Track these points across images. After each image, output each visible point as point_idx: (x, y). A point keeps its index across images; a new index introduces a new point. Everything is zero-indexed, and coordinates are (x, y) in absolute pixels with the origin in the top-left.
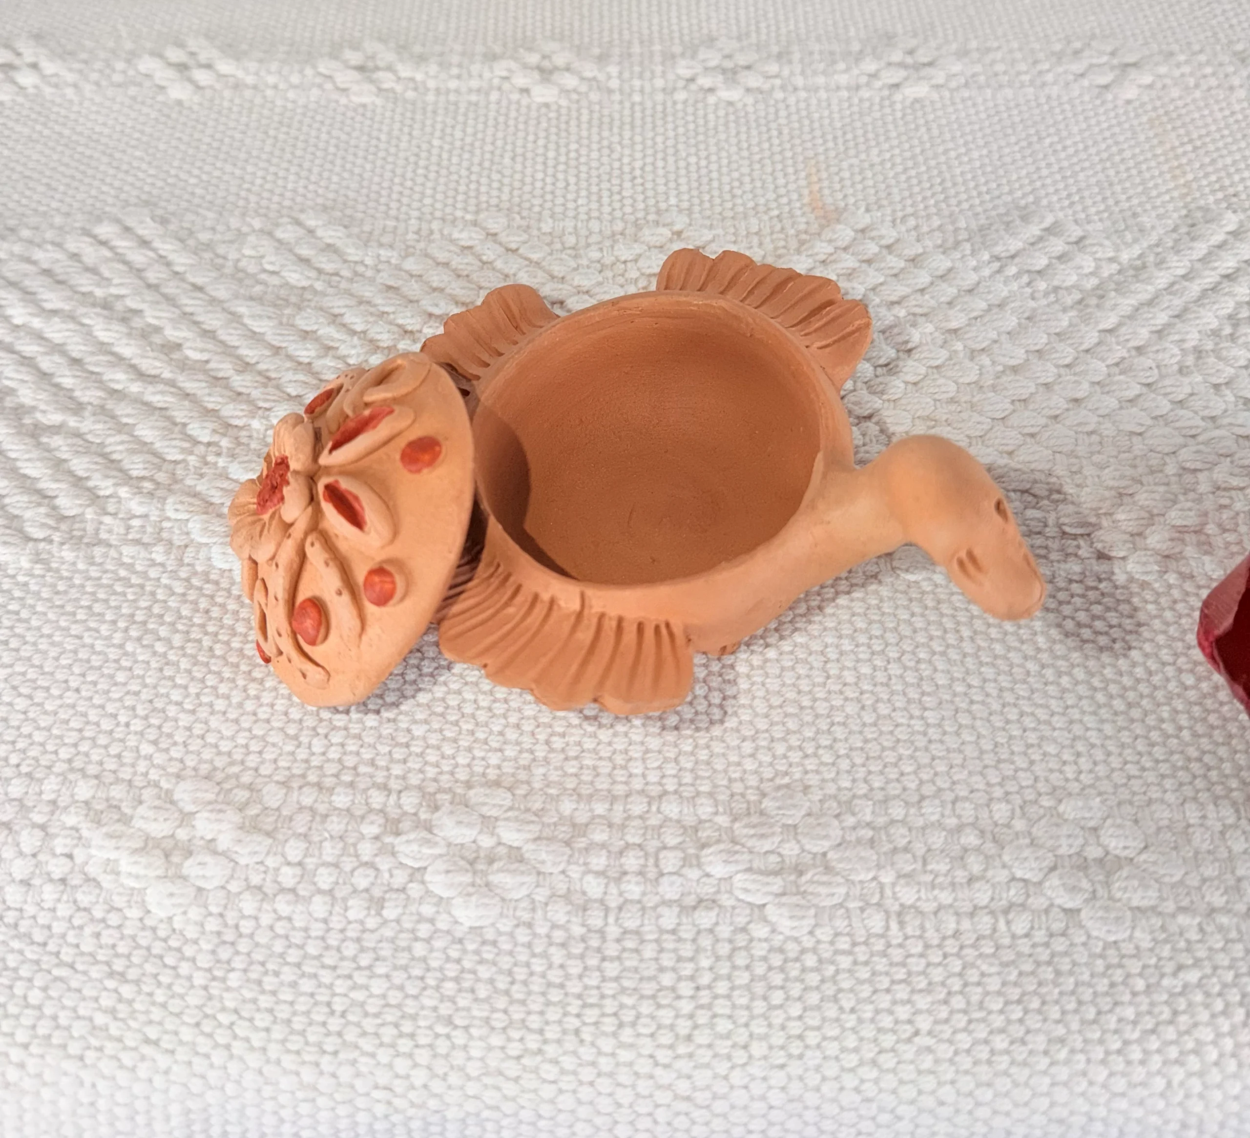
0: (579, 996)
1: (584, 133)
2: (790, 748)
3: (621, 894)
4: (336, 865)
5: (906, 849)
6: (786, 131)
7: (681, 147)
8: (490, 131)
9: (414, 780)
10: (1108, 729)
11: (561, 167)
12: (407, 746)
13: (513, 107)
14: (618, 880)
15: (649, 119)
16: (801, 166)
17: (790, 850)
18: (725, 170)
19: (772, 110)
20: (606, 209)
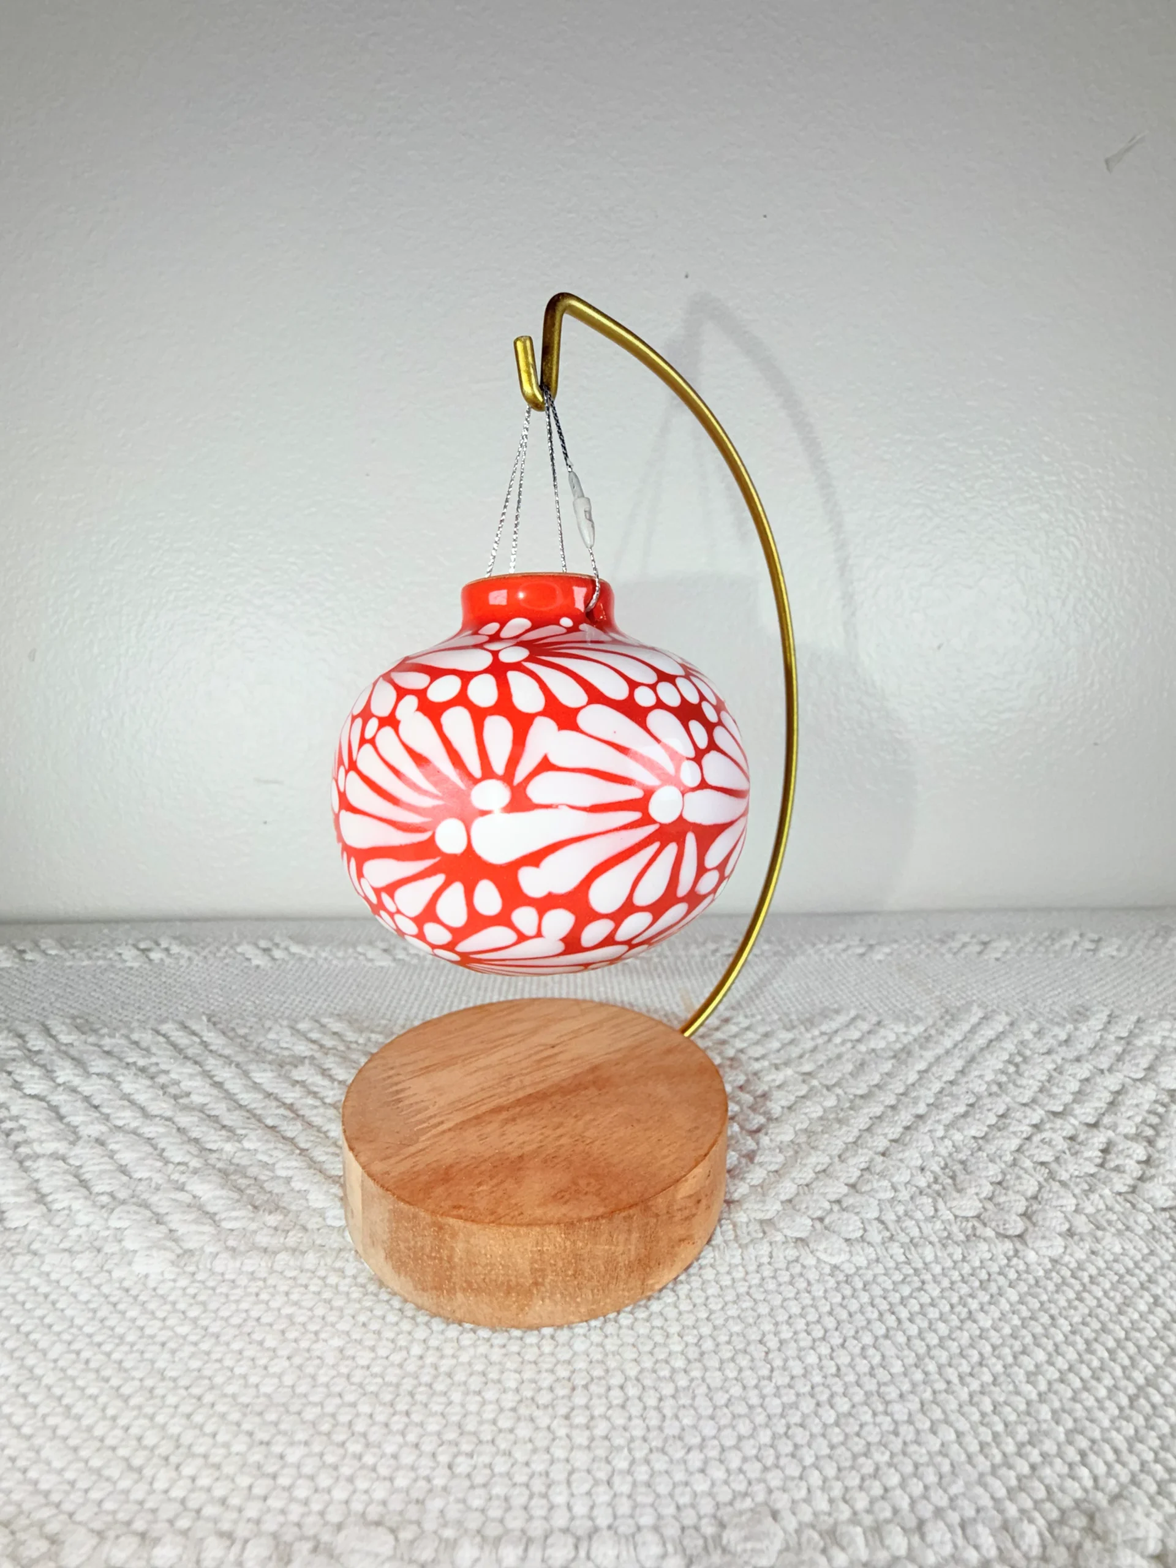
2: (746, 1459)
9: (271, 1523)
12: (275, 1476)
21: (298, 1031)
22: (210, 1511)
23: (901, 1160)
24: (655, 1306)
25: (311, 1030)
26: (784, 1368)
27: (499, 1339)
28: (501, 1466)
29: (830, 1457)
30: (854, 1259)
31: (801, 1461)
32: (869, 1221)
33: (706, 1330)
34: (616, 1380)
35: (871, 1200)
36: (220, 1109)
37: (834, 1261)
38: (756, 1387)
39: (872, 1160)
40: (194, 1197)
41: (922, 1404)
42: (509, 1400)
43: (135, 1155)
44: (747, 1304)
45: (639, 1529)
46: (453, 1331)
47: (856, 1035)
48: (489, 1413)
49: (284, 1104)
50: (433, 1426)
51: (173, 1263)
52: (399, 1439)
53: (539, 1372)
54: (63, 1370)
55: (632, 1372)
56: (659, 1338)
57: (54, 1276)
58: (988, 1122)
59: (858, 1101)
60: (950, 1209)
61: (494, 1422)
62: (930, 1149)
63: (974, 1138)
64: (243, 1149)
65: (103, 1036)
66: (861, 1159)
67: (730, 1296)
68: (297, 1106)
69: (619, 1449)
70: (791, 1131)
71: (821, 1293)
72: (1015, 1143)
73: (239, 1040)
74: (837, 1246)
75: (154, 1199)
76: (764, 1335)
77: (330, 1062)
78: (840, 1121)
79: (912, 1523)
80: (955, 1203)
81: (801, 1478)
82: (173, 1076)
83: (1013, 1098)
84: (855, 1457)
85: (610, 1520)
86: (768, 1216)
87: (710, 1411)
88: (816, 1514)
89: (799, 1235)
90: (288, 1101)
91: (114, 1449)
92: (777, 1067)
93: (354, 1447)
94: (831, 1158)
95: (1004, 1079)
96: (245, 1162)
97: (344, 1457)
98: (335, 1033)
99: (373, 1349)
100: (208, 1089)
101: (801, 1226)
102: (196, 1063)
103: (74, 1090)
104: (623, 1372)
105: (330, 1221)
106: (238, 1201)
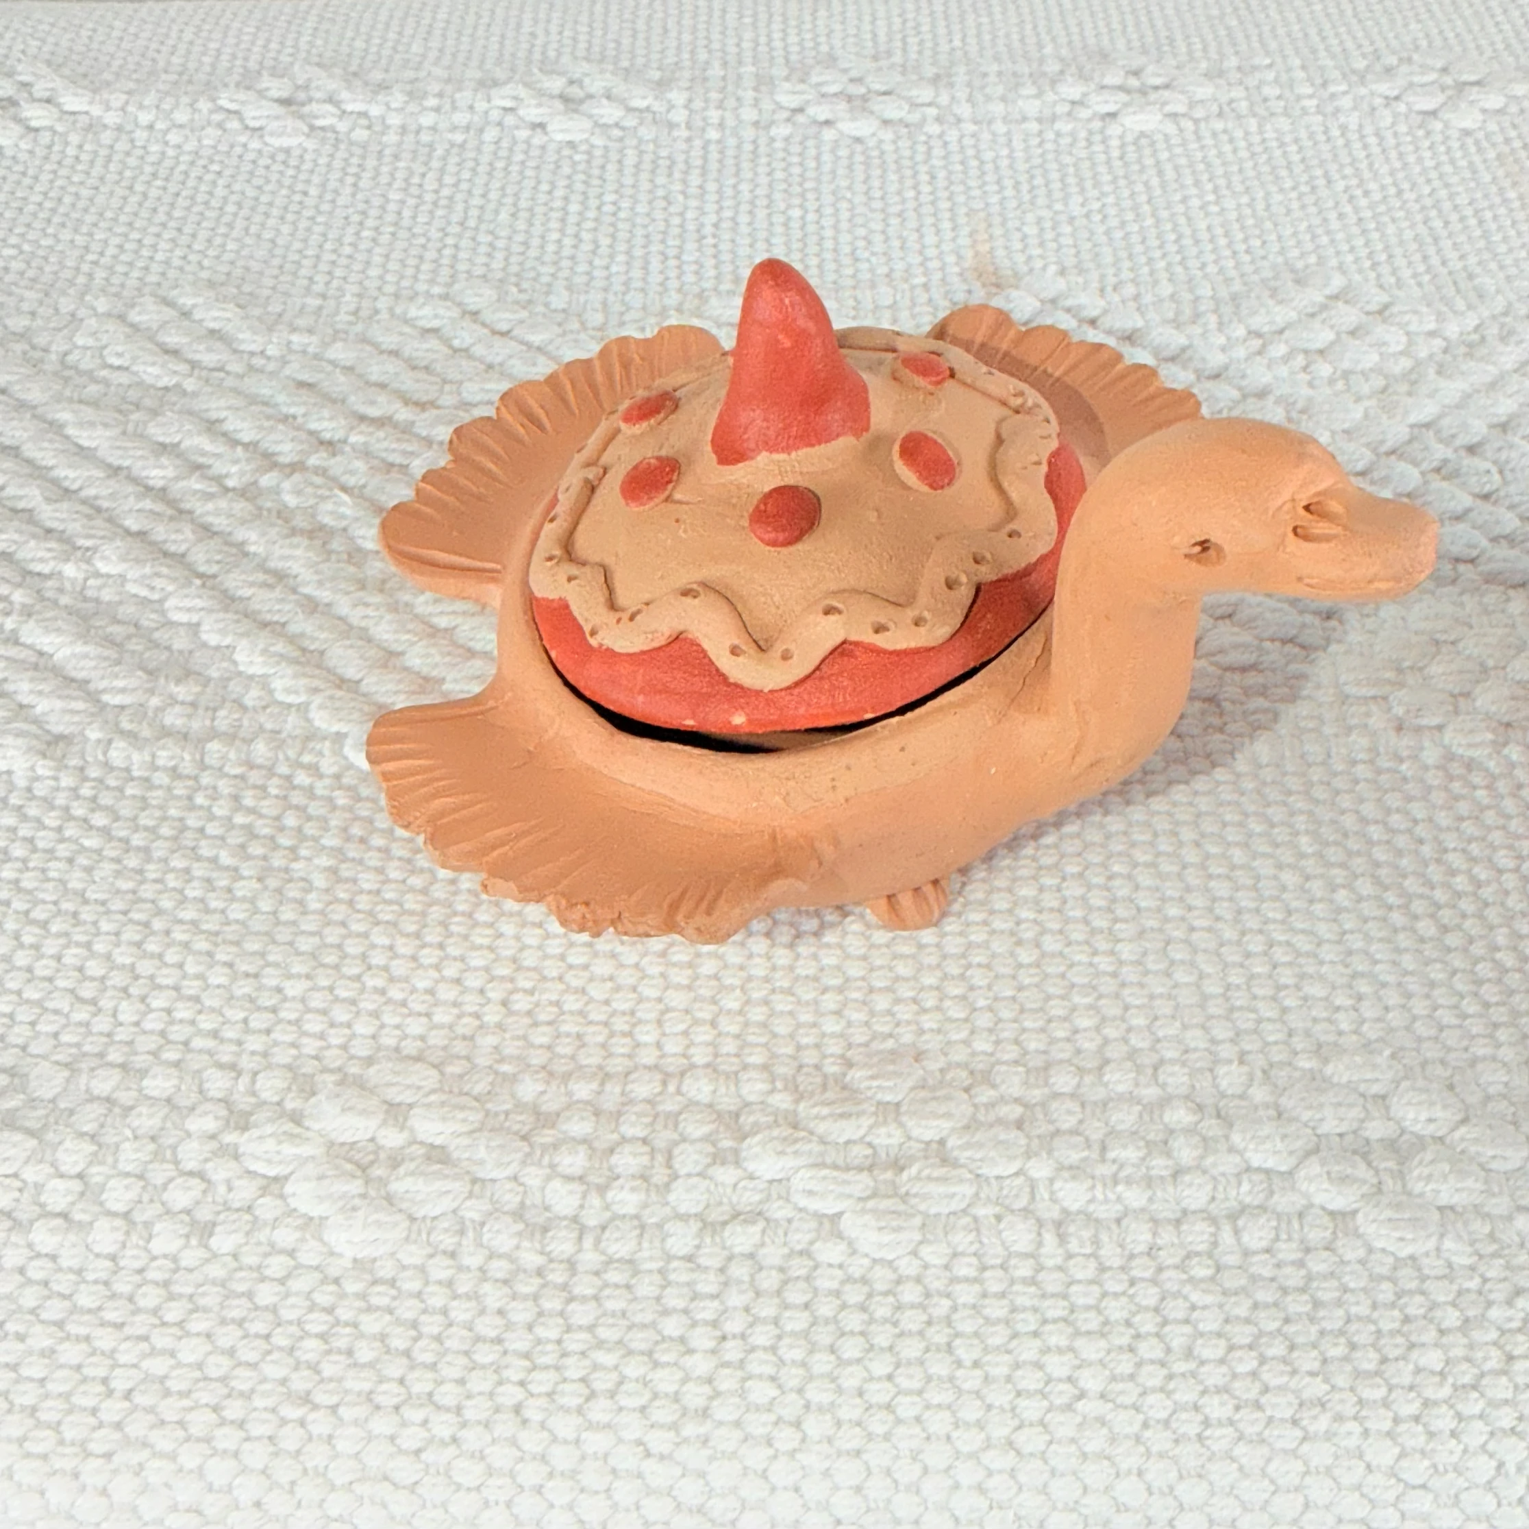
0: (527, 1356)
1: (628, 181)
2: (898, 1001)
3: (607, 1207)
4: (141, 1177)
5: (1075, 1132)
6: (942, 174)
7: (778, 196)
8: (480, 180)
9: (283, 1056)
10: (1408, 962)
11: (589, 225)
12: (274, 1010)
13: (521, 147)
14: (602, 1190)
15: (730, 162)
16: (962, 220)
17: (888, 1138)
18: (844, 225)
19: (921, 148)
20: (655, 278)
21: (134, 327)
22: (199, 1043)
25: (162, 325)
28: (572, 1004)
36: (31, 495)
40: (40, 656)
45: (744, 1068)
50: (478, 961)
51: (42, 754)
52: (434, 974)
69: (731, 989)
79: (1092, 1063)
85: (709, 1059)
88: (972, 1055)
105: (280, 696)
106: (118, 662)
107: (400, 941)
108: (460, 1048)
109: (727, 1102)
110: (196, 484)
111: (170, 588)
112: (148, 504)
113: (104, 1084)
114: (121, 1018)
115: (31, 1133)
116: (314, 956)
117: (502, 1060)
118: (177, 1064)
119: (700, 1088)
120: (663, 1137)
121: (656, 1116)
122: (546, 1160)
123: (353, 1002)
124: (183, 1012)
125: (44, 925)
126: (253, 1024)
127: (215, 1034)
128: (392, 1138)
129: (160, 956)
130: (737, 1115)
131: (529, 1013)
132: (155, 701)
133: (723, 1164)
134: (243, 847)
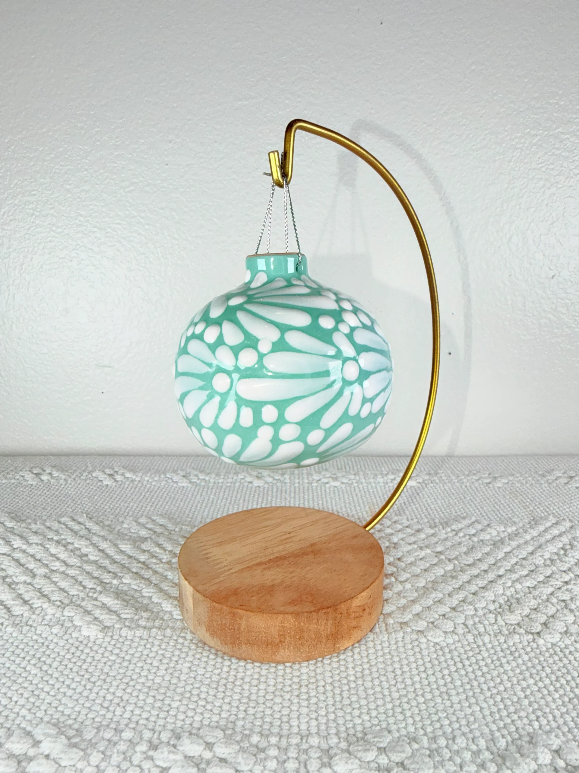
21: (139, 523)
22: (142, 722)
23: (483, 597)
24: (342, 657)
25: (147, 523)
26: (403, 682)
27: (265, 667)
28: (268, 712)
29: (418, 714)
30: (446, 640)
31: (405, 715)
32: (458, 624)
33: (366, 666)
34: (322, 683)
35: (461, 615)
36: (106, 563)
37: (436, 640)
38: (388, 688)
39: (466, 596)
40: (103, 604)
41: (467, 697)
42: (271, 689)
43: (68, 584)
44: (389, 657)
45: (329, 734)
46: (242, 663)
47: (473, 531)
48: (262, 693)
49: (140, 562)
50: (236, 697)
51: (101, 631)
52: (221, 701)
53: (284, 679)
54: (62, 672)
55: (329, 680)
56: (343, 669)
57: (43, 636)
58: (539, 580)
59: (465, 568)
60: (504, 620)
61: (264, 697)
62: (501, 592)
63: (529, 587)
64: (122, 583)
65: (30, 524)
66: (461, 596)
67: (380, 653)
68: (148, 562)
69: (322, 708)
70: (424, 581)
71: (426, 654)
72: (551, 590)
73: (107, 528)
74: (438, 634)
75: (83, 604)
76: (395, 669)
77: (161, 540)
78: (453, 577)
79: (450, 736)
80: (507, 617)
81: (404, 720)
82: (76, 545)
83: (557, 568)
84: (430, 714)
85: (316, 731)
86: (405, 620)
87: (364, 696)
88: (408, 733)
89: (419, 629)
90: (142, 560)
91: (94, 700)
92: (421, 548)
93: (201, 703)
94: (444, 594)
95: (556, 557)
96: (125, 588)
97: (197, 706)
98: (161, 525)
99: (205, 668)
100: (96, 553)
101: (422, 625)
102: (87, 539)
103: (24, 551)
104: (324, 681)
105: (175, 617)
106: (126, 606)
107: (210, 690)
108: (230, 725)
109: (324, 746)
110: (154, 560)
111: (144, 587)
112: (140, 565)
113: (108, 735)
114: (116, 713)
115: (83, 750)
116: (182, 695)
117: (245, 730)
118: (134, 729)
119: (314, 741)
120: (304, 757)
121: (300, 750)
122: (262, 764)
123: (194, 710)
124: (137, 712)
125: (94, 683)
126: (160, 716)
127: (147, 719)
128: (207, 755)
129: (131, 694)
130: (328, 751)
131: (254, 715)
132: (137, 617)
133: (325, 766)
134: (161, 660)
